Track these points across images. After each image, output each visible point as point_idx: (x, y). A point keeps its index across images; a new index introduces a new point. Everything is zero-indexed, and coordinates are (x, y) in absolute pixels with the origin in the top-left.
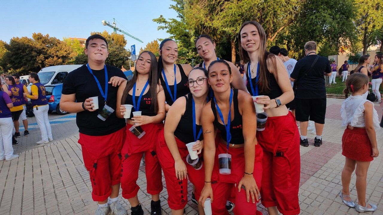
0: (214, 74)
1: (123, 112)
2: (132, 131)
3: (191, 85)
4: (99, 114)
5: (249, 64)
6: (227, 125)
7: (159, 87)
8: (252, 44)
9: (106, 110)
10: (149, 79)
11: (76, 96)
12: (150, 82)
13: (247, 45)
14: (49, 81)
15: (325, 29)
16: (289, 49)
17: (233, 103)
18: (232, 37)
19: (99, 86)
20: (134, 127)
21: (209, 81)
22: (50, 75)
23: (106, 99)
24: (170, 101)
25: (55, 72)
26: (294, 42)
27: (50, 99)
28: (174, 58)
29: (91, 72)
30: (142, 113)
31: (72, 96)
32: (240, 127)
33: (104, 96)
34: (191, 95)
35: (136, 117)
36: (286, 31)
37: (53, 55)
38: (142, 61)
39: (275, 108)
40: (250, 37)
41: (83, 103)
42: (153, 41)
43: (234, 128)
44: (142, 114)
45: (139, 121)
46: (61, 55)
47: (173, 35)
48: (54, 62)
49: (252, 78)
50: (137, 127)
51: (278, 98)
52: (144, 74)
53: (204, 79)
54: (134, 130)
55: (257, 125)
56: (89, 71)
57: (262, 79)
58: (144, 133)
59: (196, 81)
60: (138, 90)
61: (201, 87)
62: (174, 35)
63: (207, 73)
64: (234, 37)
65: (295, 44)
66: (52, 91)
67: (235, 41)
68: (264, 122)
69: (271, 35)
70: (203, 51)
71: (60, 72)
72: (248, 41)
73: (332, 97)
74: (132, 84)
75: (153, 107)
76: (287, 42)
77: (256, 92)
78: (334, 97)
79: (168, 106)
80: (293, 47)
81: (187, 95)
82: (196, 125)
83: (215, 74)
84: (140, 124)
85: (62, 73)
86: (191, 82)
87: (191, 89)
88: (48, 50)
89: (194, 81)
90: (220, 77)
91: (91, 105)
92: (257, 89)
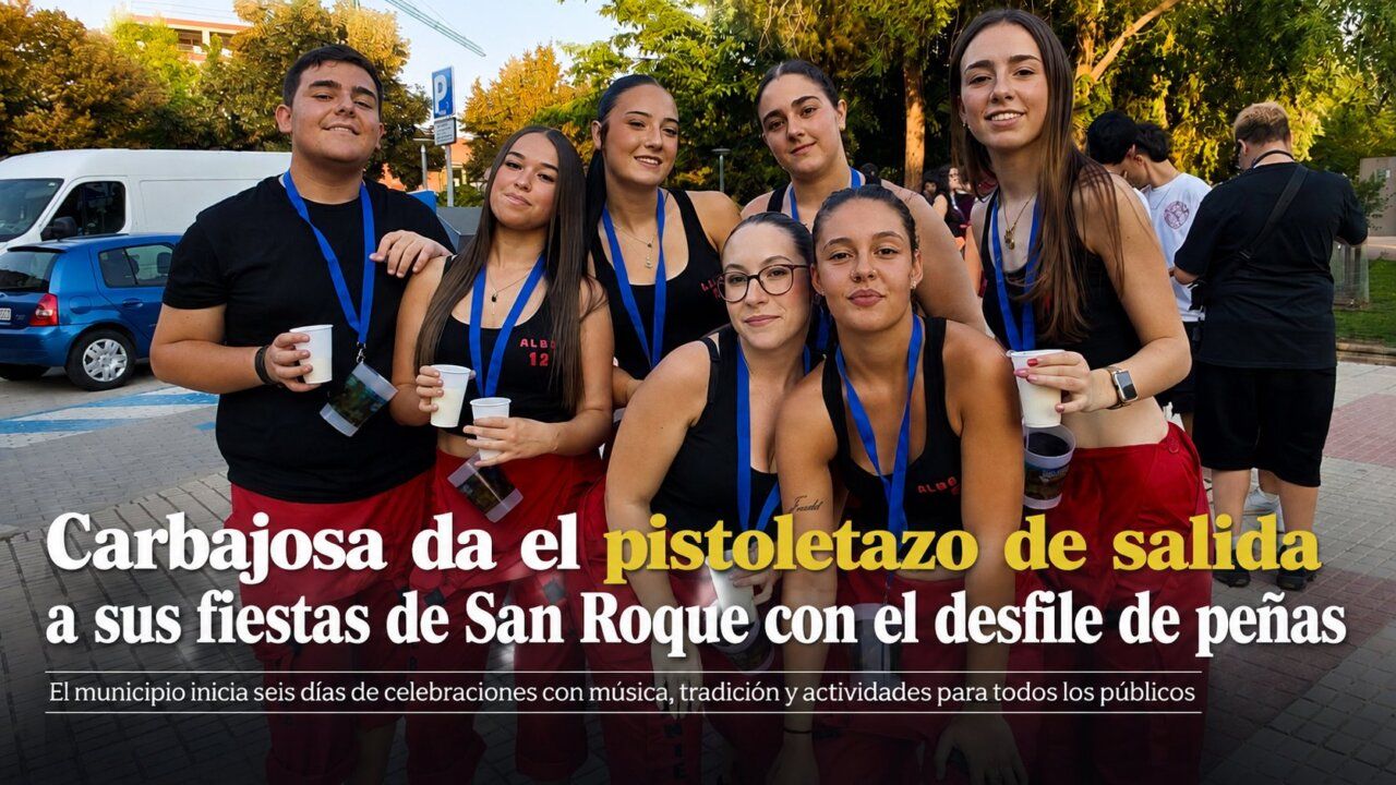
0: (842, 249)
1: (429, 399)
2: (465, 489)
3: (734, 293)
4: (328, 405)
5: (993, 207)
6: (889, 477)
7: (589, 293)
8: (1012, 115)
9: (360, 384)
10: (544, 254)
11: (227, 317)
12: (547, 266)
13: (989, 118)
14: (34, 222)
15: (1349, 33)
16: (1175, 118)
17: (920, 377)
18: (910, 52)
19: (337, 275)
20: (470, 468)
21: (818, 277)
22: (32, 194)
23: (362, 339)
24: (635, 356)
25: (60, 182)
26: (1199, 87)
27: (38, 312)
28: (660, 162)
29: (304, 214)
30: (510, 404)
31: (205, 318)
32: (949, 488)
33: (354, 325)
34: (731, 339)
35: (485, 422)
36: (1167, 32)
37: (51, 97)
38: (518, 172)
39: (1111, 408)
40: (1005, 83)
41: (257, 349)
42: (533, 49)
43: (921, 489)
44: (514, 412)
45: (495, 443)
46: (90, 99)
47: (629, 29)
48: (56, 132)
49: (1008, 268)
50: (484, 470)
51: (1121, 366)
52: (522, 230)
53: (792, 268)
54: (472, 482)
55: (1026, 485)
56: (291, 206)
57: (1050, 281)
58: (516, 497)
59: (757, 277)
60: (494, 299)
61: (780, 305)
62: (635, 26)
63: (806, 243)
64: (921, 52)
65: (1205, 96)
66: (49, 272)
67: (926, 73)
68: (1056, 470)
69: (1095, 51)
70: (792, 139)
71: (84, 184)
72: (996, 100)
73: (1370, 358)
74: (468, 271)
75: (561, 385)
76: (1171, 89)
77: (1025, 332)
78: (1379, 358)
79: (625, 381)
80: (1195, 110)
81: (715, 338)
82: (752, 470)
83: (846, 251)
84: (504, 457)
85: (91, 187)
86: (735, 280)
87: (733, 309)
88: (22, 72)
89: (750, 278)
90: (867, 263)
91: (297, 363)
92: (1027, 318)
